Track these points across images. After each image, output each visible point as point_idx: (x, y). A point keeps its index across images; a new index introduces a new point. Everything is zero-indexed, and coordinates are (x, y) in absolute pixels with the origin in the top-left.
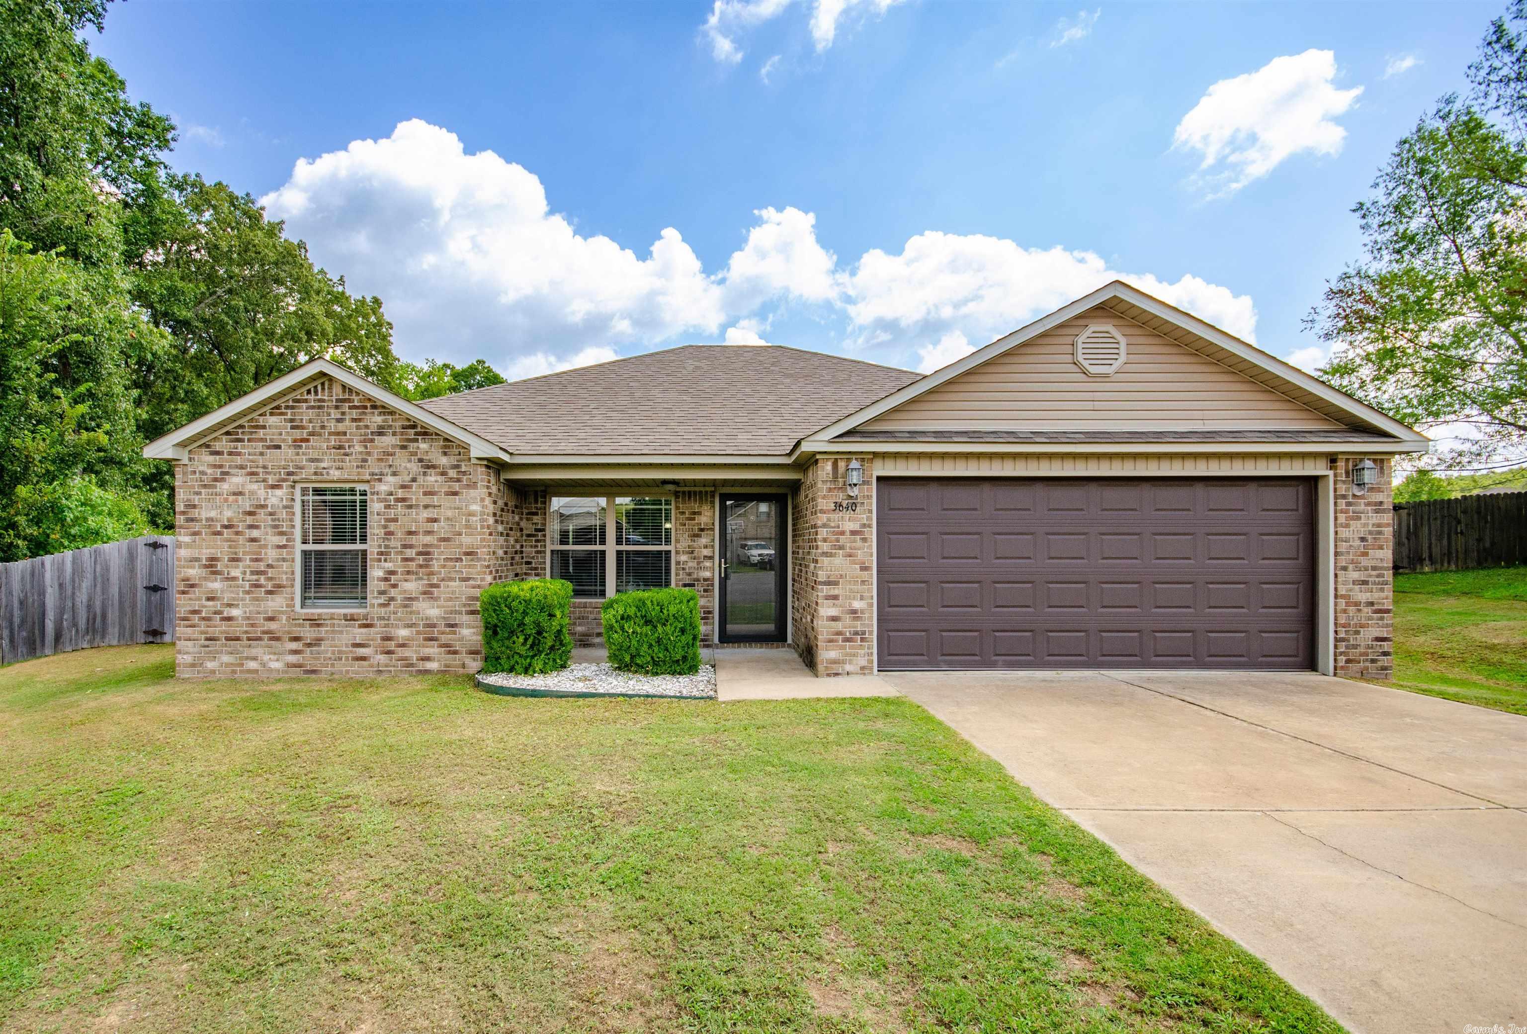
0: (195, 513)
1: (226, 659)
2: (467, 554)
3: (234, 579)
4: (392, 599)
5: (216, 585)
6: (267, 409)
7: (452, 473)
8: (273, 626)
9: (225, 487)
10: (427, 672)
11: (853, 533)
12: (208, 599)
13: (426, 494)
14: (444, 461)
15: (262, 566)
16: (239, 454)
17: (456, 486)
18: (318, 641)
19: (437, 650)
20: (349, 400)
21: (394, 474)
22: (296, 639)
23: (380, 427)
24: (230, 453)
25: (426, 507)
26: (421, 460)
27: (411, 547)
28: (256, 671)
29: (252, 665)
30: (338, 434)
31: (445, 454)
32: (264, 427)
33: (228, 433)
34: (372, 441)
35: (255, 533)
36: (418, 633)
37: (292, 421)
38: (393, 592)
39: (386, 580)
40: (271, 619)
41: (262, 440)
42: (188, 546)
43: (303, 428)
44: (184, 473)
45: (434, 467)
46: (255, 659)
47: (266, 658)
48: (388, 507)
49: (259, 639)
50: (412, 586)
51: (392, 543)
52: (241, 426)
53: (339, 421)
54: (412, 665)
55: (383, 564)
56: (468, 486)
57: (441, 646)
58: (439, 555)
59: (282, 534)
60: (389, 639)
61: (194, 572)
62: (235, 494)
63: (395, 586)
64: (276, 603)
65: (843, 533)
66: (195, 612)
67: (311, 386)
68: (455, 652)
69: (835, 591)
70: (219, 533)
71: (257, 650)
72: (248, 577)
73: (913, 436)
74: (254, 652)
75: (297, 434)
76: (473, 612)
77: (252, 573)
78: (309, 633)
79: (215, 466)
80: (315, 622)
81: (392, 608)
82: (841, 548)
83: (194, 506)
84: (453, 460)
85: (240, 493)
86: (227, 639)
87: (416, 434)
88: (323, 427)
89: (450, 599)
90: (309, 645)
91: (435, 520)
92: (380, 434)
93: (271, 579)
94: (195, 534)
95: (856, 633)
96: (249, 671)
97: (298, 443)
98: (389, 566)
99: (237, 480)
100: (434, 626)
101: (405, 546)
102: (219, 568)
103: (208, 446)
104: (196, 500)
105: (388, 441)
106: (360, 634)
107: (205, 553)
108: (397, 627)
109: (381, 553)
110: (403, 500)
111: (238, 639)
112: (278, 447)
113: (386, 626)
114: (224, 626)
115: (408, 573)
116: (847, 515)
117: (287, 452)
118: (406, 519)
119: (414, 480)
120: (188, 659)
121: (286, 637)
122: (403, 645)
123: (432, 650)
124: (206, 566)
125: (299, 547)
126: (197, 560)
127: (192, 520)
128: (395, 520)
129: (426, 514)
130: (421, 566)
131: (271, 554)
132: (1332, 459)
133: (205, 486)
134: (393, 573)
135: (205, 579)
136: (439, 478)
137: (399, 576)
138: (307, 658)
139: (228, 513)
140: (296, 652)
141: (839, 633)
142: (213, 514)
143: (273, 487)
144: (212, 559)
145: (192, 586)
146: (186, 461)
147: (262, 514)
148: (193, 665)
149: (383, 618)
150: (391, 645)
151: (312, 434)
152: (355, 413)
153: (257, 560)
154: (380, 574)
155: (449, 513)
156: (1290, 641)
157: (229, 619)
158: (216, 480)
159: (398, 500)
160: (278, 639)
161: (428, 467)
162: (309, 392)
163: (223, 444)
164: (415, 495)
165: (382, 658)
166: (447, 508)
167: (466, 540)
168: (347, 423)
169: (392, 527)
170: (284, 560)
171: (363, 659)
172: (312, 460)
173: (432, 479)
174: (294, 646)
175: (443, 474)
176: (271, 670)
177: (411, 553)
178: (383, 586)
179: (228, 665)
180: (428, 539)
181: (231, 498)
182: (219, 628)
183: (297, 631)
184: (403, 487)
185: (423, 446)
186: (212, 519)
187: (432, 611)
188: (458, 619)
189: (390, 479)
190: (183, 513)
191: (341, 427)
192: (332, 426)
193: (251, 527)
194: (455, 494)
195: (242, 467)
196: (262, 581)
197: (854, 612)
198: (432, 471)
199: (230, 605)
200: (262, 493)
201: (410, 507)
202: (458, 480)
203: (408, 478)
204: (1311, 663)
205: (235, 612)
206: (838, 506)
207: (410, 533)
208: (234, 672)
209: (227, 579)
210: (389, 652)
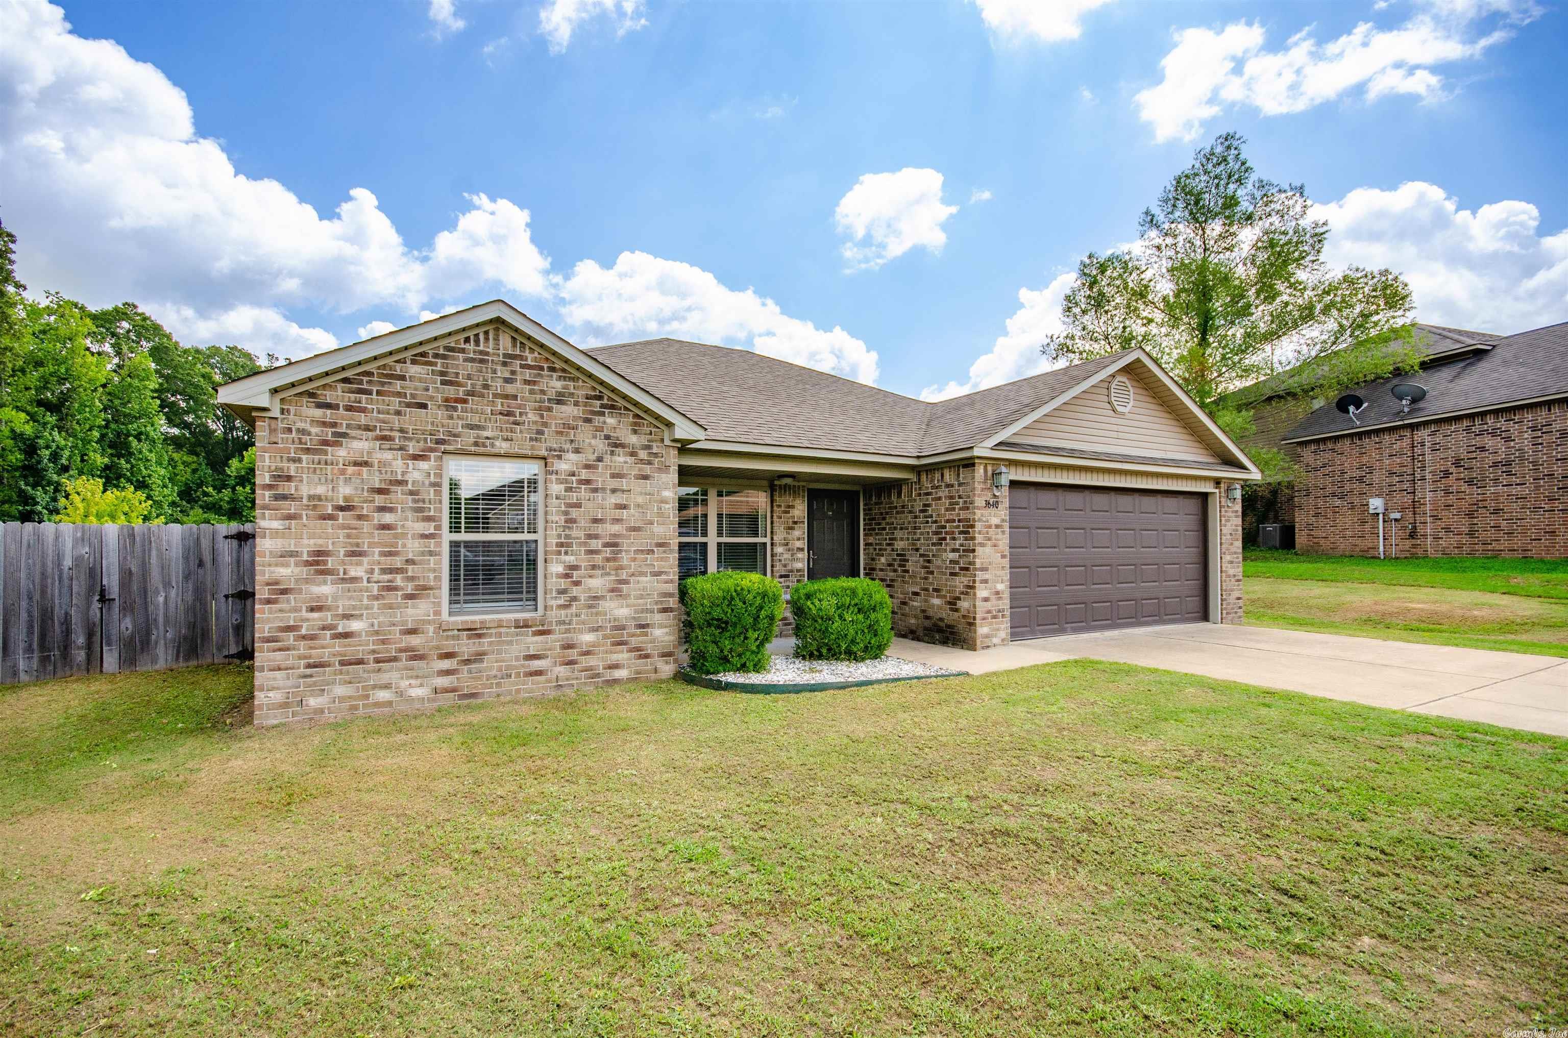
0: (290, 488)
1: (340, 690)
2: (660, 545)
3: (354, 580)
4: (575, 599)
5: (325, 589)
6: (408, 354)
7: (643, 454)
8: (415, 641)
9: (341, 453)
10: (616, 681)
11: (997, 526)
12: (312, 609)
13: (613, 476)
14: (633, 439)
15: (398, 562)
16: (363, 410)
17: (647, 469)
18: (479, 656)
19: (626, 655)
20: (521, 357)
21: (577, 451)
22: (449, 655)
23: (560, 394)
24: (349, 408)
25: (614, 491)
26: (607, 437)
27: (596, 537)
28: (390, 703)
29: (383, 695)
30: (506, 397)
31: (635, 432)
32: (402, 378)
33: (345, 380)
34: (550, 409)
35: (388, 518)
36: (605, 637)
37: (442, 374)
38: (575, 591)
39: (567, 576)
40: (412, 632)
41: (399, 394)
42: (275, 534)
43: (458, 384)
44: (272, 431)
45: (622, 446)
46: (387, 687)
47: (404, 683)
48: (569, 489)
49: (395, 659)
50: (597, 583)
51: (574, 533)
52: (369, 374)
53: (507, 380)
54: (598, 675)
55: (563, 557)
56: (660, 470)
57: (630, 651)
58: (630, 545)
59: (429, 519)
60: (569, 646)
61: (287, 572)
62: (356, 464)
63: (577, 583)
64: (418, 611)
65: (990, 527)
66: (289, 629)
67: (471, 334)
68: (647, 656)
69: (986, 576)
70: (330, 517)
71: (391, 675)
72: (376, 576)
74: (385, 678)
75: (451, 391)
76: (665, 610)
77: (384, 571)
78: (466, 647)
79: (324, 424)
80: (475, 632)
81: (573, 610)
82: (989, 539)
83: (289, 478)
84: (644, 440)
85: (366, 464)
86: (342, 663)
87: (602, 406)
88: (486, 387)
89: (641, 597)
90: (467, 662)
91: (624, 507)
92: (559, 402)
93: (412, 579)
94: (290, 517)
95: (999, 611)
96: (377, 705)
97: (450, 404)
98: (570, 559)
99: (360, 446)
100: (623, 628)
101: (590, 537)
102: (330, 566)
103: (311, 395)
104: (292, 469)
105: (569, 411)
106: (534, 643)
107: (307, 545)
108: (581, 631)
109: (561, 545)
110: (588, 482)
111: (360, 662)
112: (424, 406)
113: (568, 631)
114: (338, 646)
115: (594, 567)
116: (992, 510)
117: (436, 415)
118: (590, 505)
119: (600, 459)
120: (276, 696)
121: (434, 654)
122: (587, 653)
123: (622, 656)
124: (308, 563)
125: (447, 537)
126: (293, 554)
127: (284, 497)
128: (578, 505)
129: (613, 499)
130: (608, 560)
131: (413, 547)
132: (1217, 482)
133: (308, 451)
134: (575, 568)
135: (307, 581)
136: (630, 459)
137: (582, 572)
138: (465, 680)
139: (345, 490)
140: (448, 672)
141: (989, 612)
142: (320, 490)
143: (415, 457)
144: (319, 553)
145: (284, 592)
146: (276, 413)
147: (398, 495)
148: (285, 705)
149: (564, 623)
150: (573, 654)
151: (472, 393)
152: (528, 374)
153: (390, 554)
154: (559, 569)
155: (640, 500)
156: (1194, 602)
157: (346, 635)
158: (326, 443)
159: (581, 482)
160: (421, 657)
161: (616, 445)
162: (467, 340)
163: (337, 395)
164: (601, 477)
165: (561, 671)
166: (637, 493)
167: (658, 529)
168: (518, 384)
169: (574, 513)
170: (431, 553)
171: (539, 673)
172: (472, 427)
173: (621, 459)
174: (446, 664)
175: (633, 454)
176: (411, 700)
177: (596, 544)
178: (563, 583)
179: (342, 699)
180: (616, 528)
181: (351, 469)
182: (330, 649)
183: (449, 645)
184: (587, 467)
185: (611, 421)
186: (319, 498)
187: (620, 611)
188: (649, 618)
189: (572, 456)
190: (270, 487)
191: (510, 389)
192: (498, 386)
193: (382, 509)
194: (646, 477)
195: (367, 428)
196: (399, 580)
197: (997, 593)
198: (619, 450)
199: (347, 617)
200: (398, 465)
201: (595, 490)
202: (650, 463)
203: (593, 457)
204: (1205, 616)
205: (355, 626)
206: (988, 503)
207: (596, 521)
208: (355, 708)
209: (343, 580)
210: (571, 663)
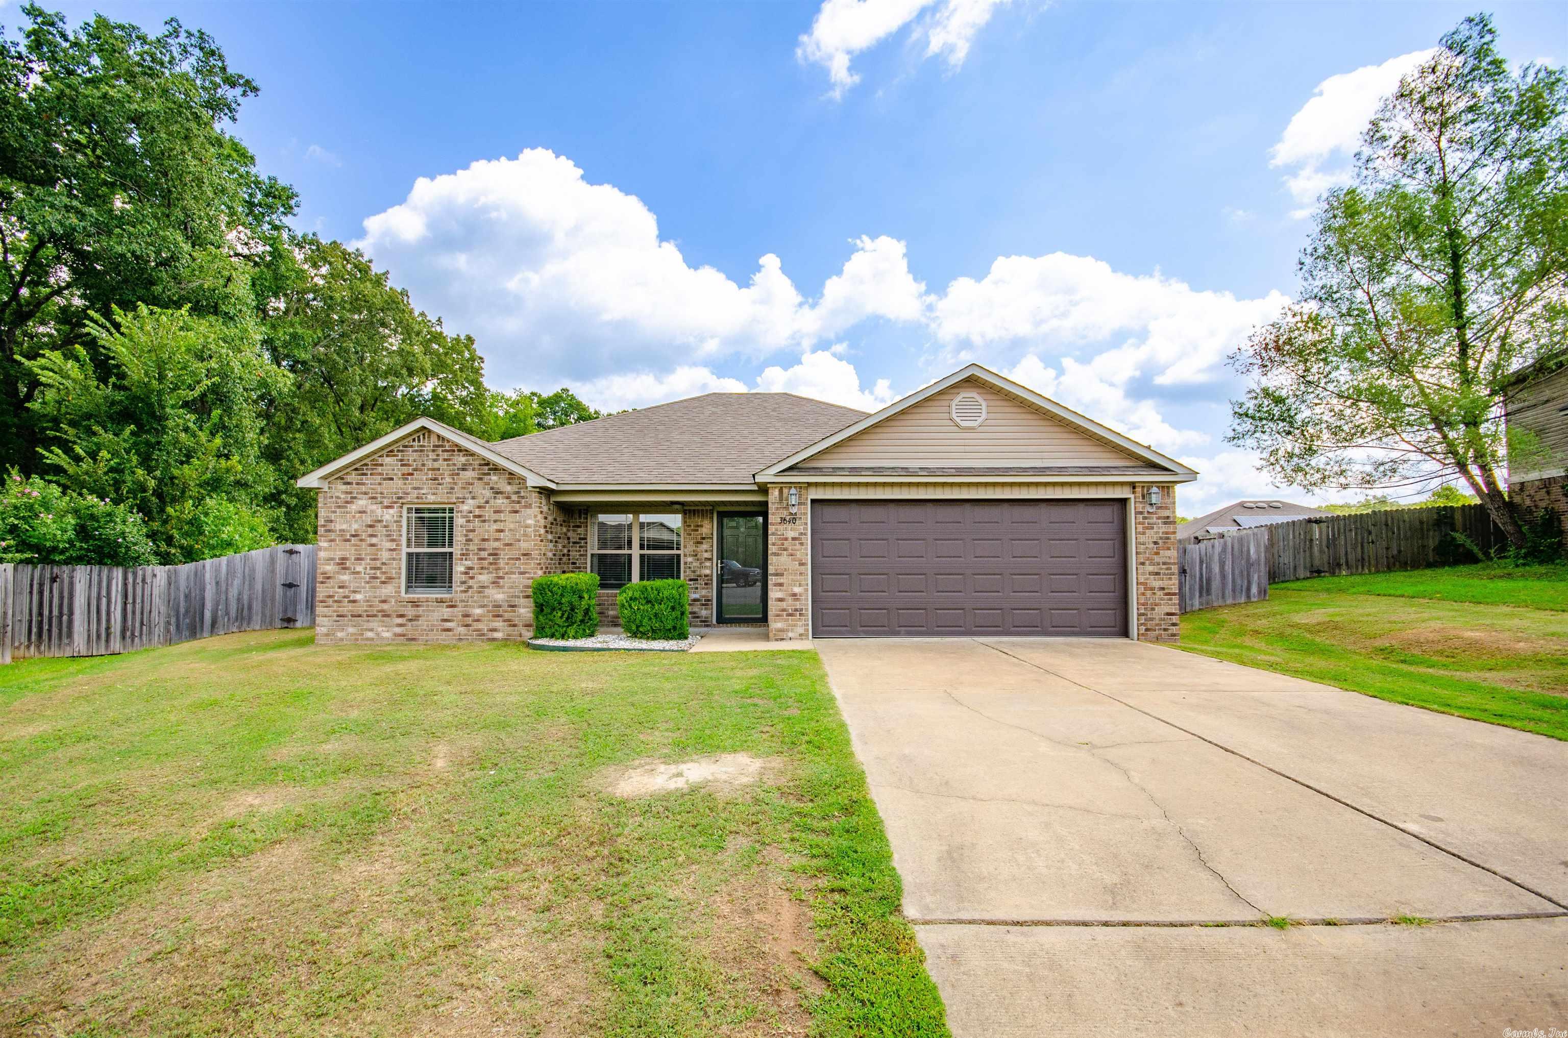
0: (331, 526)
1: (351, 630)
2: (524, 555)
3: (358, 573)
4: (470, 587)
5: (345, 577)
6: (385, 452)
7: (514, 497)
8: (385, 606)
9: (353, 507)
10: (494, 639)
11: (794, 539)
12: (340, 587)
13: (495, 512)
14: (508, 488)
15: (378, 564)
16: (363, 484)
17: (517, 507)
18: (417, 618)
19: (501, 624)
20: (442, 446)
21: (473, 498)
22: (402, 616)
23: (464, 465)
24: (358, 484)
25: (495, 521)
26: (492, 488)
27: (484, 550)
28: (372, 639)
29: (370, 634)
30: (433, 470)
31: (509, 484)
32: (382, 465)
33: (356, 469)
34: (458, 474)
35: (374, 540)
36: (488, 611)
37: (401, 460)
38: (471, 582)
39: (466, 573)
40: (384, 601)
41: (380, 474)
42: (326, 549)
43: (409, 465)
44: (325, 498)
45: (501, 493)
46: (372, 630)
47: (380, 629)
48: (468, 521)
49: (375, 616)
50: (485, 578)
51: (471, 547)
52: (366, 465)
53: (435, 460)
54: (483, 635)
55: (464, 562)
56: (526, 507)
57: (504, 621)
58: (504, 556)
59: (393, 540)
60: (467, 616)
61: (330, 568)
62: (360, 512)
63: (472, 578)
64: (388, 590)
65: (786, 539)
66: (330, 597)
67: (415, 436)
68: (515, 626)
69: (780, 580)
70: (348, 540)
71: (374, 624)
72: (368, 571)
73: (835, 470)
74: (371, 625)
75: (406, 470)
76: (528, 597)
77: (371, 568)
78: (410, 612)
79: (347, 493)
80: (415, 604)
81: (470, 593)
82: (785, 550)
83: (331, 521)
84: (515, 488)
85: (364, 512)
86: (353, 616)
87: (490, 469)
88: (423, 465)
89: (512, 587)
90: (411, 620)
91: (502, 531)
92: (463, 470)
93: (384, 573)
94: (331, 541)
95: (796, 610)
96: (367, 639)
97: (405, 476)
98: (469, 563)
99: (362, 502)
100: (500, 606)
101: (480, 550)
102: (347, 565)
103: (342, 479)
104: (333, 517)
105: (469, 474)
106: (446, 612)
107: (338, 554)
108: (473, 607)
109: (463, 555)
110: (479, 516)
111: (360, 616)
112: (392, 479)
113: (466, 606)
114: (350, 607)
115: (482, 568)
116: (789, 526)
117: (398, 483)
118: (481, 530)
119: (487, 502)
120: (324, 630)
121: (394, 615)
122: (478, 620)
123: (499, 624)
124: (339, 564)
125: (405, 550)
126: (332, 559)
127: (329, 531)
128: (473, 531)
129: (495, 527)
130: (491, 564)
131: (385, 555)
132: (1133, 486)
133: (339, 507)
134: (471, 568)
135: (338, 573)
136: (505, 501)
137: (475, 571)
138: (409, 629)
139: (355, 526)
140: (401, 625)
141: (784, 610)
142: (344, 527)
143: (387, 507)
144: (343, 559)
145: (329, 578)
146: (326, 489)
147: (379, 526)
148: (327, 635)
149: (462, 601)
150: (469, 620)
151: (416, 470)
152: (446, 456)
153: (375, 559)
154: (462, 569)
155: (512, 526)
156: (1110, 617)
157: (354, 601)
158: (347, 502)
159: (475, 516)
160: (388, 616)
161: (497, 493)
162: (414, 440)
163: (353, 477)
164: (488, 513)
165: (462, 630)
166: (510, 522)
167: (524, 545)
168: (441, 462)
169: (471, 535)
170: (394, 559)
171: (449, 630)
172: (415, 488)
173: (500, 501)
174: (400, 621)
175: (508, 498)
176: (382, 638)
177: (484, 554)
178: (464, 578)
179: (352, 635)
180: (496, 544)
181: (358, 515)
182: (347, 608)
183: (402, 611)
184: (479, 507)
185: (494, 478)
186: (343, 531)
187: (499, 596)
188: (516, 601)
189: (470, 501)
190: (324, 526)
191: (436, 465)
192: (430, 464)
193: (372, 536)
194: (516, 512)
195: (365, 493)
196: (378, 575)
197: (794, 595)
198: (500, 496)
199: (355, 592)
200: (379, 511)
201: (484, 521)
202: (519, 502)
203: (483, 501)
204: (1125, 633)
205: (358, 597)
206: (783, 520)
207: (484, 540)
208: (357, 640)
209: (354, 573)
210: (467, 626)
